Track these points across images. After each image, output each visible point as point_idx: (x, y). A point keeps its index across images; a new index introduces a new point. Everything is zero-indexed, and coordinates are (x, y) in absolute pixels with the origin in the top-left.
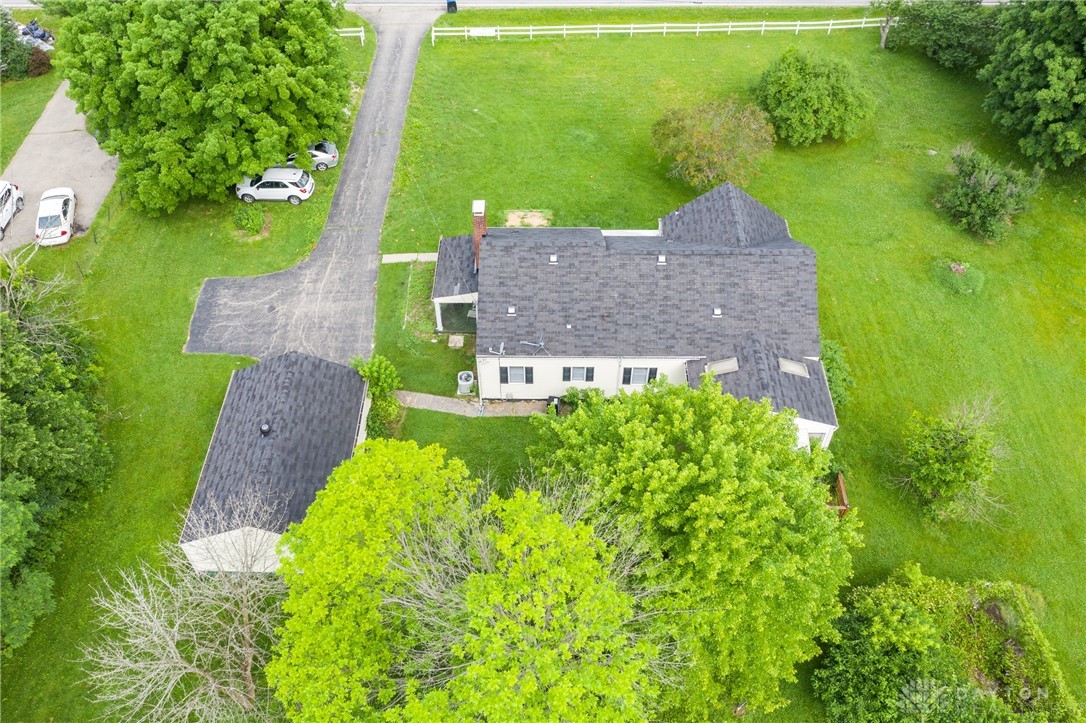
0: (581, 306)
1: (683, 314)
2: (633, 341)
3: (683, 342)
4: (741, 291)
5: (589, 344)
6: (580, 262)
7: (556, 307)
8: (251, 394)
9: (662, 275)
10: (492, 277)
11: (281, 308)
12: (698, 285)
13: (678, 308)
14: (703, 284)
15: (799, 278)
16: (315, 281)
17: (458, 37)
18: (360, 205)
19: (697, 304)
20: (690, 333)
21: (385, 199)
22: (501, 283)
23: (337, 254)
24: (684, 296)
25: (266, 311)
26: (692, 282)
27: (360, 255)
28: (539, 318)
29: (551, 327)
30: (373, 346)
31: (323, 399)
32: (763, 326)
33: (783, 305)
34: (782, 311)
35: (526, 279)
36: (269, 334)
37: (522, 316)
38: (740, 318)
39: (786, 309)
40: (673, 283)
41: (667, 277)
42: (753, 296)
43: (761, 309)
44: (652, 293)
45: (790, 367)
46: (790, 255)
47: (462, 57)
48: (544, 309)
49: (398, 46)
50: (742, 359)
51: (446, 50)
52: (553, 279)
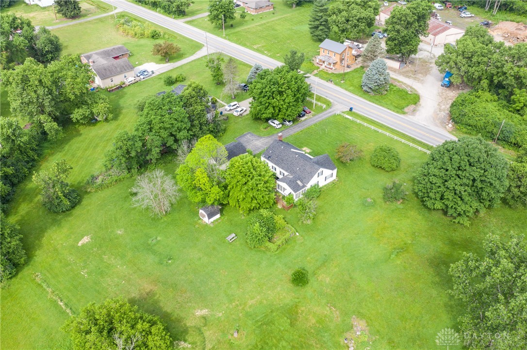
0: (281, 157)
1: (293, 166)
5: (277, 163)
6: (286, 150)
7: (277, 155)
10: (272, 145)
11: (254, 141)
12: (299, 163)
15: (315, 171)
16: (263, 140)
17: (343, 116)
18: (284, 134)
19: (297, 166)
20: (292, 170)
22: (273, 147)
23: (271, 138)
28: (273, 155)
29: (274, 158)
32: (303, 175)
35: (277, 148)
37: (272, 153)
38: (301, 172)
39: (308, 174)
40: (296, 161)
41: (296, 159)
43: (305, 172)
44: (292, 161)
45: (299, 182)
46: (316, 166)
47: (339, 120)
48: (275, 154)
49: (330, 112)
50: (294, 177)
51: (338, 117)
52: (280, 150)
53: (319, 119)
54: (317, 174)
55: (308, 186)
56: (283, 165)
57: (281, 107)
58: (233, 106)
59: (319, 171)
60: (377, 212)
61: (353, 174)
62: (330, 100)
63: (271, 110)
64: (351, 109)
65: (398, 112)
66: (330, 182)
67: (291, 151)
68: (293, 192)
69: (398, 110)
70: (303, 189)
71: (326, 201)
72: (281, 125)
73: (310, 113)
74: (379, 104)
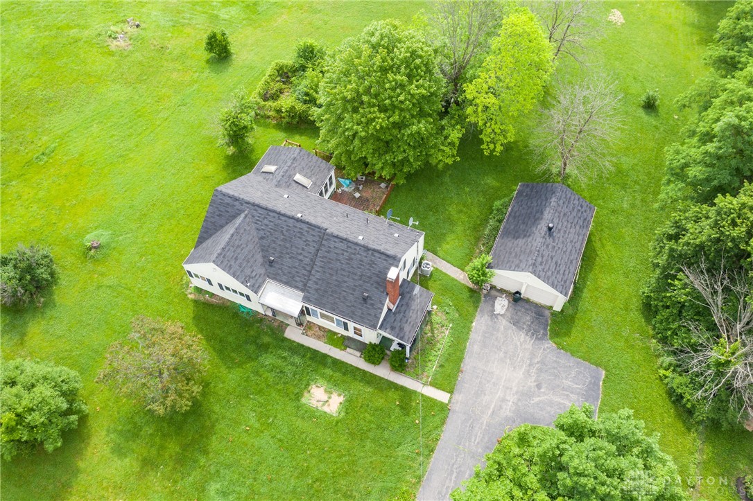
4: (268, 196)
8: (558, 268)
11: (531, 383)
16: (504, 400)
18: (451, 480)
21: (427, 479)
23: (482, 423)
24: (298, 206)
25: (544, 386)
26: (290, 206)
27: (464, 413)
30: (474, 324)
36: (542, 362)
42: (263, 193)
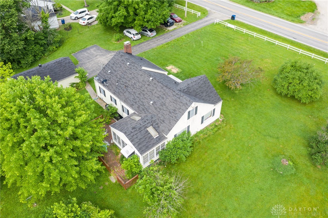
0: (124, 80)
1: (144, 98)
2: (126, 97)
3: (137, 106)
4: (163, 101)
5: (117, 91)
6: (133, 68)
7: (119, 77)
9: (148, 83)
10: (113, 61)
12: (154, 92)
13: (144, 95)
14: (155, 92)
15: (182, 108)
17: (224, 25)
18: (144, 47)
19: (149, 97)
20: (140, 104)
21: (150, 48)
22: (114, 64)
24: (148, 93)
25: (95, 56)
26: (153, 90)
28: (113, 78)
29: (114, 82)
31: (62, 69)
32: (160, 115)
33: (170, 112)
34: (168, 114)
35: (119, 66)
36: (88, 60)
37: (110, 75)
38: (156, 109)
39: (170, 114)
40: (149, 87)
41: (149, 85)
42: (165, 105)
43: (163, 110)
44: (141, 87)
45: (151, 130)
46: (185, 98)
47: (218, 30)
48: (116, 76)
49: (206, 21)
50: (142, 119)
51: (217, 26)
52: (124, 69)
53: (192, 29)
54: (186, 114)
55: (170, 137)
56: (127, 94)
57: (137, 6)
58: (80, 13)
59: (190, 109)
60: (303, 188)
61: (247, 108)
62: (206, 8)
63: (122, 11)
64: (233, 18)
65: (293, 21)
66: (210, 125)
67: (141, 70)
68: (137, 152)
69: (294, 19)
70: (160, 144)
71: (203, 165)
72: (139, 36)
73: (180, 21)
74: (267, 12)
